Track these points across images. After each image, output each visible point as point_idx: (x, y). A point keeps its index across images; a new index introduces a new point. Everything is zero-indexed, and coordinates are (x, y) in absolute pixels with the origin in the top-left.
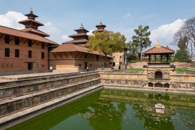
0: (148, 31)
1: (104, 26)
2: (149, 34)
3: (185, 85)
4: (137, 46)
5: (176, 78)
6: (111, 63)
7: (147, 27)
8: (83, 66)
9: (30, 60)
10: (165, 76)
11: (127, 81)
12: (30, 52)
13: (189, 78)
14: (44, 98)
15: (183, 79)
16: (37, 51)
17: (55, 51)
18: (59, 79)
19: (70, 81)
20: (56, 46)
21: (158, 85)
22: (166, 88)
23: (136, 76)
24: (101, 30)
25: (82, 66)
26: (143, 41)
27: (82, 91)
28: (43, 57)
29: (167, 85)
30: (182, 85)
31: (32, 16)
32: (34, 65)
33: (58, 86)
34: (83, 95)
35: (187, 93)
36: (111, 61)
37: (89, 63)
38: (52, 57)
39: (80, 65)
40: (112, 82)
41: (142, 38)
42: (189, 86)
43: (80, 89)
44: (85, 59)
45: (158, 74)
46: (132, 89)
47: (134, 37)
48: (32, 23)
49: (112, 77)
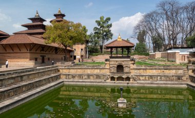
0: (109, 23)
1: (64, 16)
2: (111, 26)
3: (144, 78)
4: (98, 38)
5: (136, 71)
6: (71, 57)
7: (109, 19)
8: (40, 60)
10: (126, 70)
11: (89, 76)
13: (148, 71)
15: (142, 72)
18: (10, 76)
19: (24, 78)
22: (127, 82)
23: (99, 71)
24: (60, 19)
25: (38, 60)
26: (105, 33)
27: (38, 90)
29: (128, 79)
30: (141, 78)
33: (10, 85)
34: (41, 94)
35: (146, 85)
36: (71, 54)
38: (0, 50)
39: (36, 59)
41: (104, 30)
42: (147, 79)
43: (37, 87)
44: (42, 52)
45: (120, 68)
46: (94, 84)
47: (96, 29)
49: (73, 72)
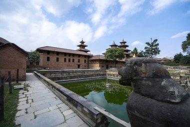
0: (157, 43)
1: (125, 42)
2: (158, 44)
7: (156, 40)
8: (105, 67)
9: (79, 64)
12: (79, 60)
14: (71, 77)
16: (82, 60)
17: (90, 59)
20: (92, 56)
24: (123, 45)
26: (153, 50)
28: (85, 62)
31: (82, 42)
32: (81, 66)
37: (110, 65)
38: (90, 62)
40: (111, 75)
44: (107, 63)
47: (146, 48)
48: (82, 45)
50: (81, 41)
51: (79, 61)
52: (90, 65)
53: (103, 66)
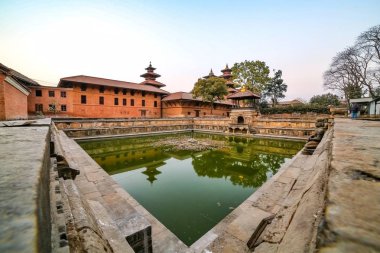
9: (143, 109)
10: (247, 121)
11: (214, 127)
12: (143, 101)
16: (150, 101)
17: (165, 99)
20: (167, 95)
21: (237, 130)
25: (191, 114)
28: (156, 106)
29: (245, 130)
31: (151, 69)
32: (147, 112)
37: (202, 111)
38: (164, 106)
40: (202, 127)
44: (196, 107)
48: (150, 74)
50: (148, 66)
51: (143, 105)
52: (164, 110)
53: (189, 113)
